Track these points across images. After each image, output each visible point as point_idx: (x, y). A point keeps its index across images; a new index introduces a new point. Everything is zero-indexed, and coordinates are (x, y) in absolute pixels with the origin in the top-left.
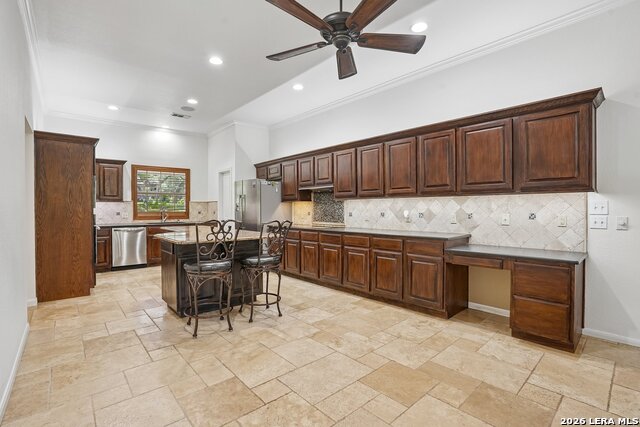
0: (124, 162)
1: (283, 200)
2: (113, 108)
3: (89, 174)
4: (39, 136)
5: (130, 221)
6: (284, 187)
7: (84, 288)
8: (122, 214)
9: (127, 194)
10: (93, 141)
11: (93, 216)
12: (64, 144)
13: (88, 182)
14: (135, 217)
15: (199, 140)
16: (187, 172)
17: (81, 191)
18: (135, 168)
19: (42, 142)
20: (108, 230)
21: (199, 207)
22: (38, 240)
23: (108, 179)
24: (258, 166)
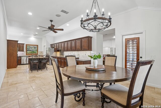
0: (24, 44)
1: (55, 52)
2: (22, 34)
3: (17, 47)
4: (8, 40)
5: (25, 55)
6: (55, 49)
7: (15, 67)
8: (24, 54)
9: (25, 50)
10: (17, 41)
11: (17, 54)
12: (12, 42)
13: (17, 48)
14: (26, 54)
15: (40, 39)
16: (38, 46)
17: (15, 50)
18: (26, 45)
19: (8, 41)
20: (21, 57)
21: (40, 53)
22: (7, 58)
23: (21, 47)
24: (51, 45)
